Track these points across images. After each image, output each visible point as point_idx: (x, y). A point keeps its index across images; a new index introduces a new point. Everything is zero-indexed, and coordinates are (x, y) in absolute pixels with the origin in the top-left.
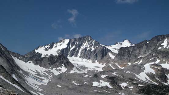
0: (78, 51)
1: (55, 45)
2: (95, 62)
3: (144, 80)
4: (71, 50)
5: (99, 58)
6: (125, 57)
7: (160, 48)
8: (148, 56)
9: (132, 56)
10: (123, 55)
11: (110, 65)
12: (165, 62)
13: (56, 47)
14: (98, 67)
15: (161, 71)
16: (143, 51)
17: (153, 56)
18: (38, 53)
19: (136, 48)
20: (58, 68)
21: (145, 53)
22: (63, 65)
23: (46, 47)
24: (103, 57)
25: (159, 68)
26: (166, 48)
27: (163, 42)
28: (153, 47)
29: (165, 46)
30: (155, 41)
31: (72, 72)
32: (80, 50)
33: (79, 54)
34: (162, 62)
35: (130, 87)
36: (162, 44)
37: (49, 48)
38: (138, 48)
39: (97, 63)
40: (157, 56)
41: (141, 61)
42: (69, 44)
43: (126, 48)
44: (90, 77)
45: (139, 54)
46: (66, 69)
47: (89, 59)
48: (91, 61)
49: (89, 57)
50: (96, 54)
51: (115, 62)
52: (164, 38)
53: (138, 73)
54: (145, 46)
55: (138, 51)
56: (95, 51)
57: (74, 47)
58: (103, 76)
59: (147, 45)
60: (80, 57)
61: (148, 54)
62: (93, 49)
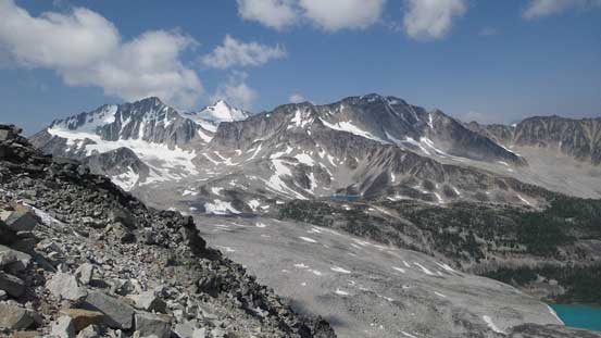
0: (137, 129)
1: (88, 118)
2: (174, 149)
3: (280, 189)
4: (123, 126)
5: (181, 140)
6: (231, 141)
7: (290, 127)
8: (270, 140)
9: (243, 139)
10: (227, 137)
11: (205, 154)
12: (300, 152)
13: (91, 121)
14: (183, 159)
15: (300, 170)
16: (261, 129)
17: (279, 141)
18: (56, 136)
19: (248, 125)
20: (122, 176)
21: (265, 133)
22: (129, 167)
23: (70, 121)
24: (188, 138)
25: (295, 164)
26: (300, 127)
27: (294, 116)
28: (278, 125)
29: (298, 124)
30: (281, 114)
31: (149, 180)
32: (142, 126)
33: (141, 134)
34: (296, 151)
35: (264, 208)
36: (293, 120)
37: (78, 124)
38: (252, 125)
39: (178, 151)
40: (287, 141)
41: (259, 148)
42: (117, 116)
43: (230, 123)
44: (194, 194)
45: (255, 135)
46: (138, 176)
47: (162, 142)
48: (166, 147)
49: (160, 138)
50: (175, 134)
51: (214, 149)
52: (295, 109)
53: (268, 178)
54: (263, 122)
55: (252, 130)
56: (171, 127)
57: (128, 120)
58: (215, 191)
59: (266, 119)
60: (144, 139)
61: (270, 135)
62: (167, 123)
